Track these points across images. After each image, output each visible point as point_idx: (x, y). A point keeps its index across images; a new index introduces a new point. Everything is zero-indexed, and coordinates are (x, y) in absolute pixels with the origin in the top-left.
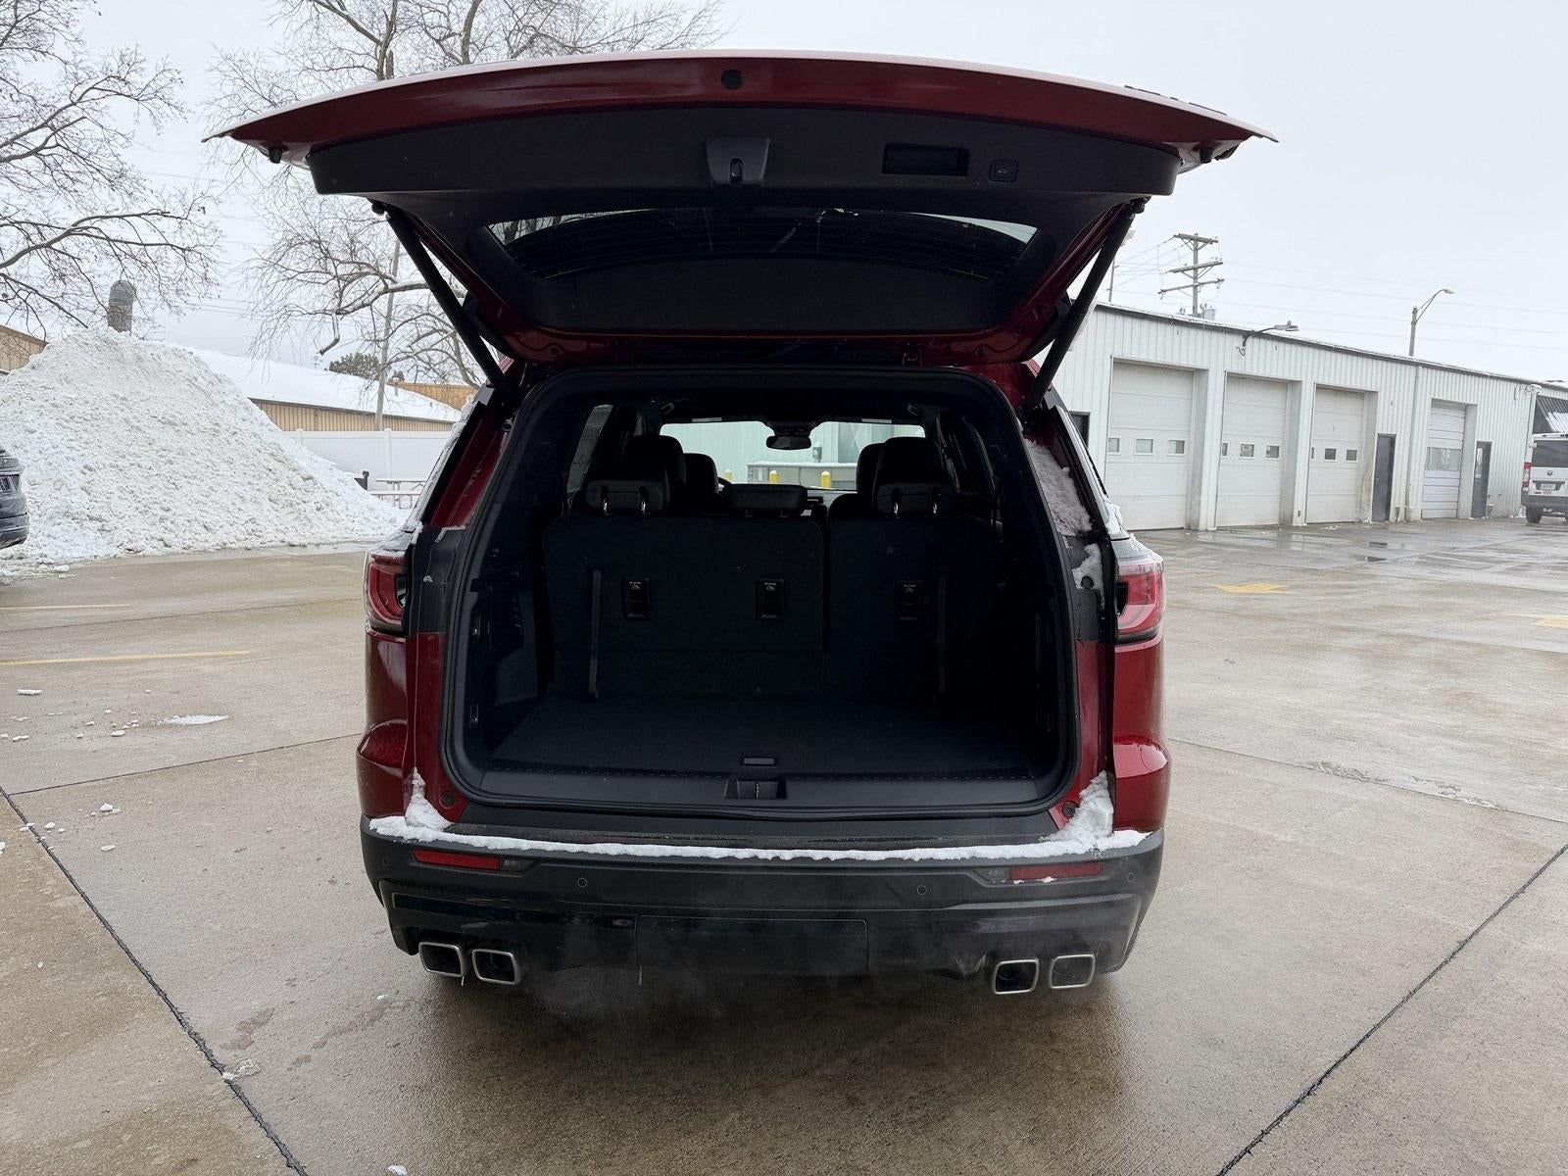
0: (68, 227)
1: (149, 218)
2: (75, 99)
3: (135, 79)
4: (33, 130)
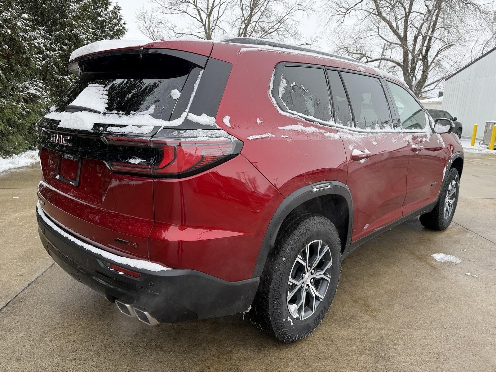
2: (288, 13)
3: (304, 4)
4: (277, 24)
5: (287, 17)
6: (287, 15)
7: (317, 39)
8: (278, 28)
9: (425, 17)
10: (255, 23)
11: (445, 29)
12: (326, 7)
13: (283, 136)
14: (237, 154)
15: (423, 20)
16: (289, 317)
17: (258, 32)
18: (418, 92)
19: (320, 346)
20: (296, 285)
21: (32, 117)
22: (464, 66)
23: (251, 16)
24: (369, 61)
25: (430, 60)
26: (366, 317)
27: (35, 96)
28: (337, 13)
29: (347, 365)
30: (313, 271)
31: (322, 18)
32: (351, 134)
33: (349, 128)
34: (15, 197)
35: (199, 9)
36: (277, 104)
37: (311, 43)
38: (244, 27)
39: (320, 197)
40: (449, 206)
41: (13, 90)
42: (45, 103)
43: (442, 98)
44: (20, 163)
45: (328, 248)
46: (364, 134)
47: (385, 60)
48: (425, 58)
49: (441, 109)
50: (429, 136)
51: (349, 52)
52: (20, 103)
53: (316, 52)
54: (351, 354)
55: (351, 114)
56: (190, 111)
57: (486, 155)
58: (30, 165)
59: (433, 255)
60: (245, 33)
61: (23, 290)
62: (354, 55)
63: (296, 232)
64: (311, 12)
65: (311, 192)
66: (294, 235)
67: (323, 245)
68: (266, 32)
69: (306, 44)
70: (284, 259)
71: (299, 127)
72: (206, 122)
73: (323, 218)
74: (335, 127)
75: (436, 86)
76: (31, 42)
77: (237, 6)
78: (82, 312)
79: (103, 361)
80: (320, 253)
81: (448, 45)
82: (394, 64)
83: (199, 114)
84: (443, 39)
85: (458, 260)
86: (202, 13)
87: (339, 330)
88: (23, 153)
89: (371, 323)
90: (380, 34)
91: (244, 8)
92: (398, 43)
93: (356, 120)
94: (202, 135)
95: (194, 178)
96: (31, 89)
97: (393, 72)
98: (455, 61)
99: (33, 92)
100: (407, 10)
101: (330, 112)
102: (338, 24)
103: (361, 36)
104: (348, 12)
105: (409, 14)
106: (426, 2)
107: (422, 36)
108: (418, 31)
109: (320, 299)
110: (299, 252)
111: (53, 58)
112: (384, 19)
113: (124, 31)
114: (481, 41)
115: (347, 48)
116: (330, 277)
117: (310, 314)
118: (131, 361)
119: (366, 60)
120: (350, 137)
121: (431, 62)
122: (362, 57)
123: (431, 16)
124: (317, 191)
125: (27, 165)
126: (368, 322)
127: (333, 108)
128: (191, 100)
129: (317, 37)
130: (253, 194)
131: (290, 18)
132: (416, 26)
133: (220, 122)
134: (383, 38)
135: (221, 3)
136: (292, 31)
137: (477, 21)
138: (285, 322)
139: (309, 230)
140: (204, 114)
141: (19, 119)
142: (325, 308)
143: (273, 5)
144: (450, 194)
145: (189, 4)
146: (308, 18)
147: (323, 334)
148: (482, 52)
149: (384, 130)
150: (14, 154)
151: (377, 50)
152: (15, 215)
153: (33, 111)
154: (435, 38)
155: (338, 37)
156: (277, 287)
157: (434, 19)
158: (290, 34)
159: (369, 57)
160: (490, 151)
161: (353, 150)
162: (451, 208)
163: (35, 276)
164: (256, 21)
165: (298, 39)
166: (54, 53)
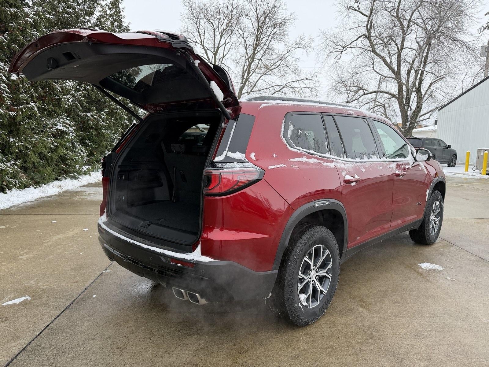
0: (284, 85)
1: (303, 80)
2: (288, 51)
3: (303, 43)
4: (278, 61)
5: (287, 55)
6: (288, 52)
7: (316, 74)
8: (279, 65)
9: (417, 52)
10: (258, 61)
11: (436, 63)
12: (324, 45)
13: (292, 166)
14: (261, 180)
15: (415, 56)
16: (300, 304)
17: (261, 69)
18: (413, 121)
19: (325, 329)
20: (305, 279)
21: (60, 151)
22: (456, 96)
23: (254, 54)
24: (365, 93)
25: (423, 91)
26: (361, 309)
27: (62, 132)
28: (334, 51)
29: (346, 341)
30: (318, 269)
31: (321, 55)
32: (343, 163)
33: (342, 159)
34: (54, 222)
35: (206, 48)
36: (287, 142)
37: (310, 78)
38: (248, 64)
39: (321, 211)
40: (435, 224)
41: (44, 127)
42: (70, 138)
43: (436, 126)
44: (49, 192)
45: (329, 252)
46: (355, 163)
47: (381, 92)
48: (418, 90)
49: (436, 137)
50: (411, 164)
51: (347, 86)
52: (49, 139)
53: (315, 102)
54: (349, 334)
55: (343, 148)
56: (229, 150)
57: (480, 180)
58: (58, 194)
59: (420, 264)
60: (249, 70)
61: (82, 293)
62: (351, 88)
63: (303, 237)
64: (310, 49)
65: (314, 206)
66: (302, 240)
67: (325, 249)
68: (268, 69)
69: (306, 79)
70: (295, 257)
71: (304, 159)
72: (239, 157)
73: (324, 227)
74: (330, 158)
75: (430, 116)
76: (63, 85)
77: (241, 46)
78: (134, 307)
79: (158, 339)
80: (323, 256)
81: (439, 78)
82: (390, 96)
83: (234, 152)
84: (434, 73)
85: (441, 268)
86: (209, 52)
87: (339, 318)
88: (51, 183)
89: (365, 313)
90: (375, 69)
91: (247, 47)
92: (392, 77)
93: (347, 153)
94: (237, 167)
95: (230, 197)
96: (59, 125)
97: (389, 103)
98: (447, 92)
99: (61, 128)
100: (400, 47)
101: (327, 147)
102: (336, 61)
103: (357, 71)
104: (344, 49)
105: (401, 51)
106: (417, 39)
107: (415, 70)
108: (410, 66)
109: (324, 293)
110: (306, 253)
111: (78, 97)
112: (378, 55)
113: (139, 72)
114: (470, 74)
115: (345, 82)
116: (331, 276)
117: (316, 304)
118: (180, 339)
119: (363, 93)
120: (343, 166)
121: (424, 93)
122: (359, 90)
123: (422, 52)
124: (318, 206)
125: (55, 194)
126: (362, 312)
127: (329, 144)
128: (229, 143)
129: (316, 72)
130: (269, 210)
131: (291, 55)
132: (409, 61)
133: (248, 157)
134: (378, 73)
135: (226, 43)
136: (292, 67)
137: (464, 57)
138: (297, 306)
139: (313, 235)
140: (237, 152)
141: (48, 153)
142: (328, 301)
143: (274, 44)
144: (435, 213)
145: (197, 44)
146: (308, 54)
147: (327, 321)
148: (473, 84)
149: (371, 160)
150: (43, 184)
151: (373, 84)
152: (58, 236)
153: (61, 144)
154: (427, 72)
155: (336, 72)
156: (291, 279)
157: (425, 54)
158: (291, 70)
159: (366, 90)
160: (483, 176)
161: (345, 175)
162: (436, 225)
163: (89, 283)
164: (260, 58)
165: (299, 75)
166: (79, 93)
